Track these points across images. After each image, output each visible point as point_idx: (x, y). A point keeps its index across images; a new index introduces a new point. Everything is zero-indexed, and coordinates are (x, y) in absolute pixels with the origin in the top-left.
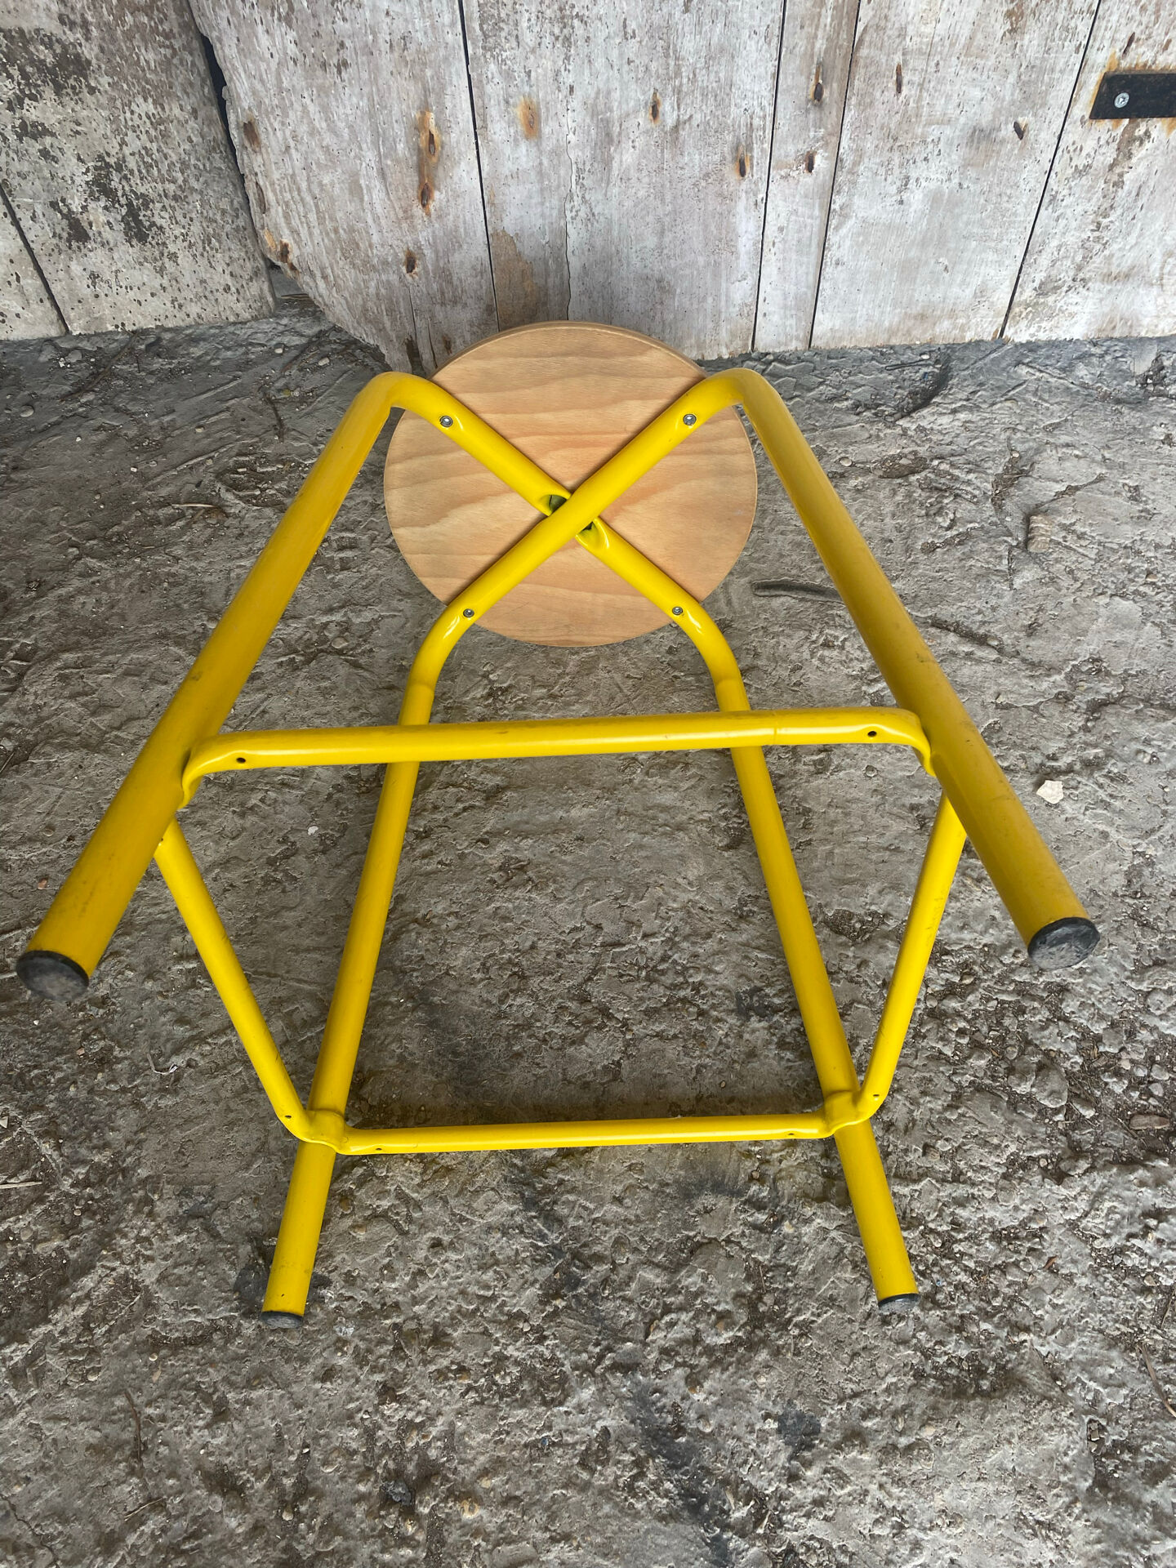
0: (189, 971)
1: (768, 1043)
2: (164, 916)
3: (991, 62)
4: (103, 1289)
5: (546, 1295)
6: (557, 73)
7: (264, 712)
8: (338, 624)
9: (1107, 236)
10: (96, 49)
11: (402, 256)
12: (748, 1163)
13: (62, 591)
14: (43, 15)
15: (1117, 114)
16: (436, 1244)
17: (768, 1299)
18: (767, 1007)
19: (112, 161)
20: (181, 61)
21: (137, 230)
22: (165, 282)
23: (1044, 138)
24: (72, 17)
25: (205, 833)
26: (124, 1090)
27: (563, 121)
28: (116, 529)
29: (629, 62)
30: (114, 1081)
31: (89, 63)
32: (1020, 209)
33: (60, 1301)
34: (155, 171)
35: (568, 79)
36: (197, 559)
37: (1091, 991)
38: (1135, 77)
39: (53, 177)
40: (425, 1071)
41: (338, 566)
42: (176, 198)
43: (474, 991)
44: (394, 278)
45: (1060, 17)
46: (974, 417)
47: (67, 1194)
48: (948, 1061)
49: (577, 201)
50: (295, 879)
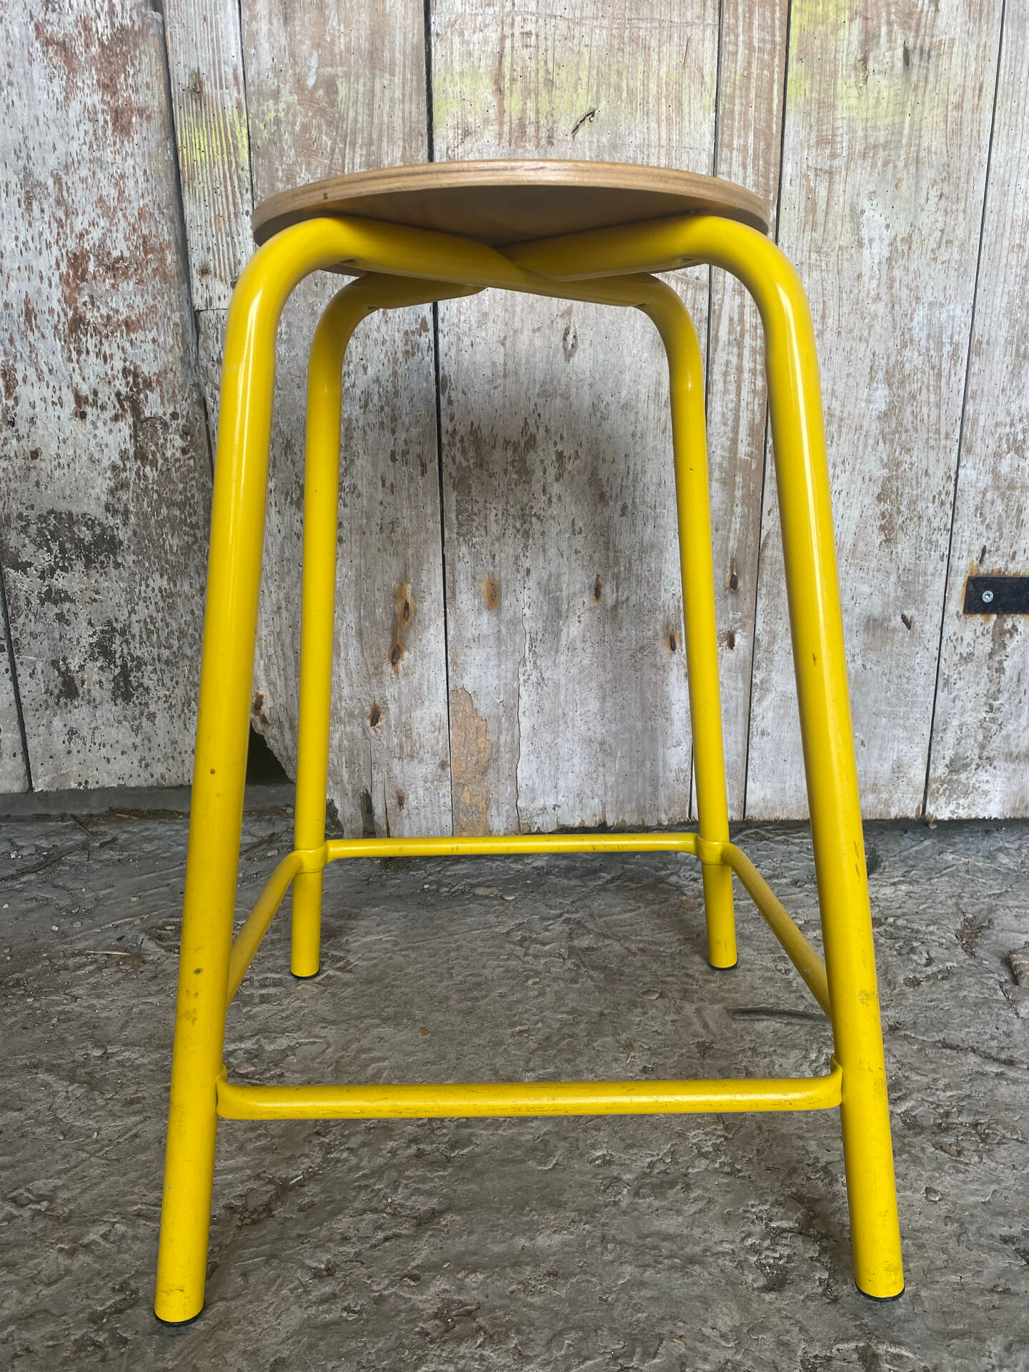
3: (874, 564)
6: (517, 558)
7: (136, 1136)
8: (247, 1052)
9: (1000, 717)
10: (130, 533)
11: (368, 709)
14: (93, 503)
15: (986, 609)
19: (118, 626)
20: (200, 547)
21: (124, 689)
22: (138, 741)
23: (929, 627)
24: (117, 506)
27: (520, 596)
28: (16, 975)
29: (577, 552)
31: (121, 543)
32: (919, 691)
34: (155, 638)
35: (527, 564)
36: (99, 996)
38: (994, 579)
39: (61, 637)
41: (257, 1001)
42: (167, 662)
44: (358, 731)
45: (924, 531)
46: (916, 888)
49: (529, 666)
50: (125, 1341)
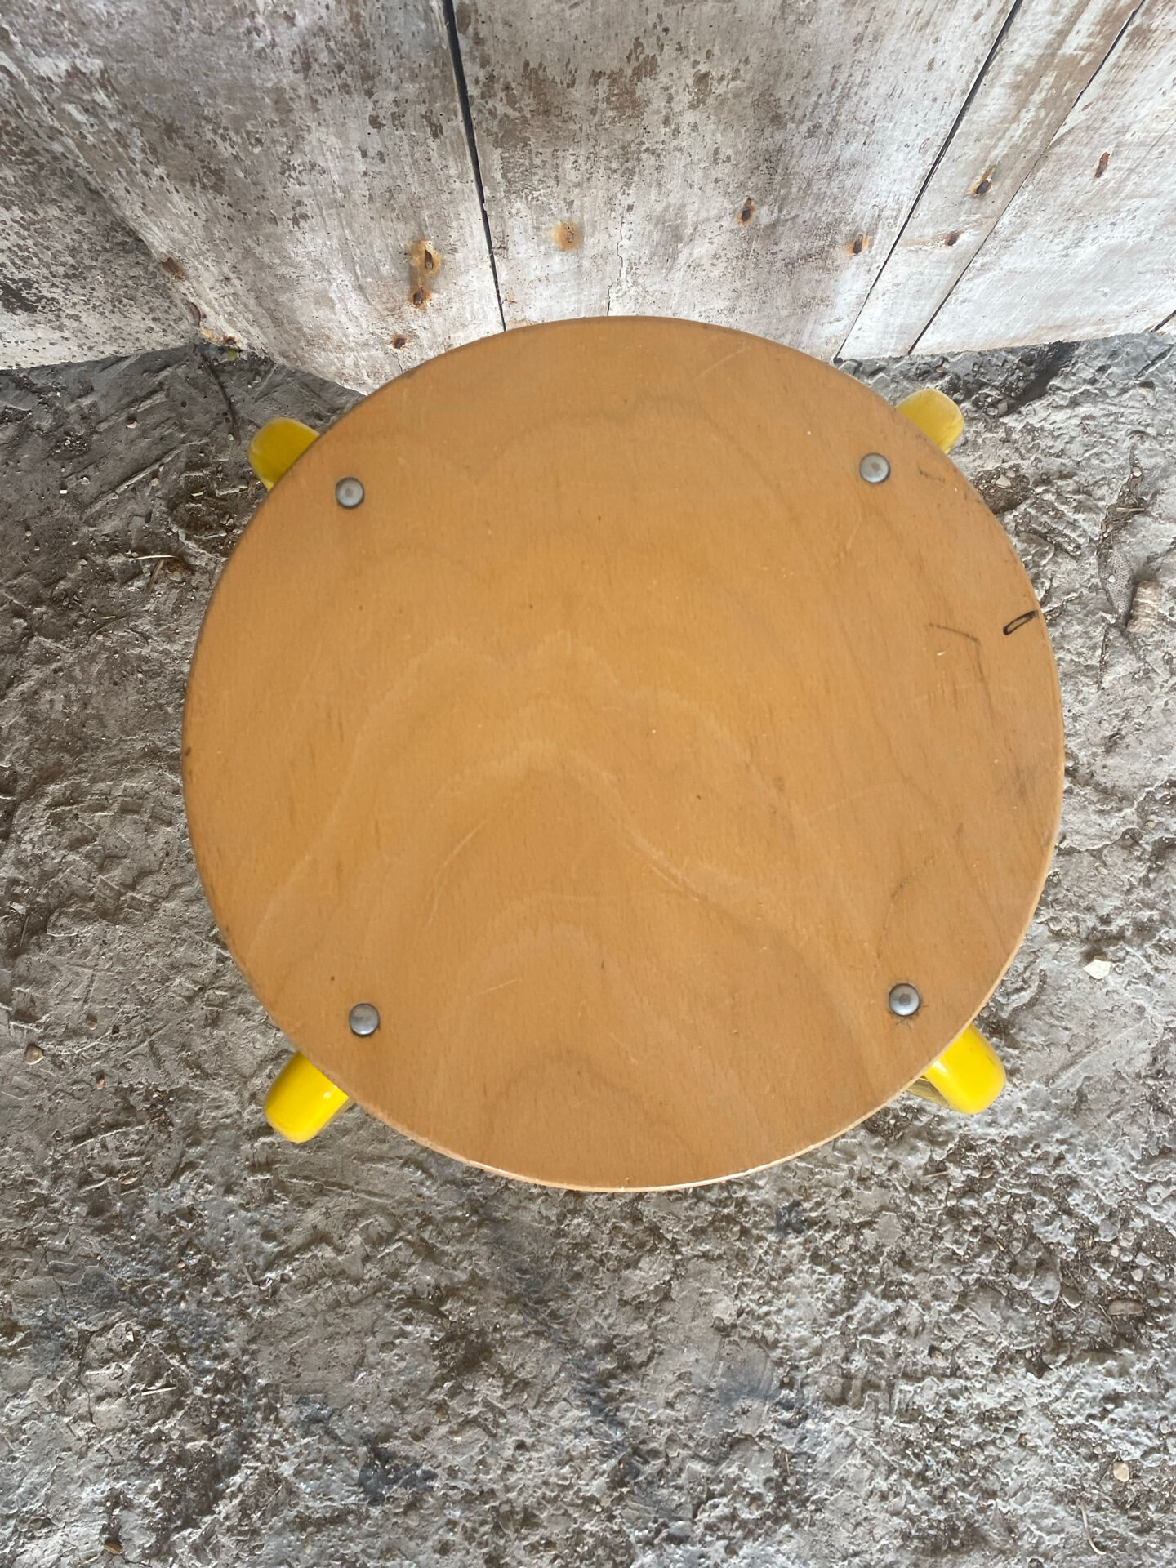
0: (264, 1181)
1: (803, 1257)
2: (228, 1121)
4: (250, 1483)
5: (612, 1481)
6: (611, 198)
11: (388, 338)
12: (781, 1371)
13: (22, 687)
16: (521, 1446)
17: (791, 1481)
18: (803, 1222)
22: (67, 335)
25: (249, 1024)
26: (228, 1301)
27: (615, 232)
28: (62, 585)
29: (717, 181)
30: (217, 1294)
33: (219, 1496)
34: (35, 261)
35: (627, 201)
36: (170, 640)
37: (1097, 1184)
40: (496, 1288)
42: (68, 276)
43: (533, 1207)
44: (377, 353)
46: (1097, 411)
47: (201, 1398)
48: (960, 1262)
49: (626, 285)
